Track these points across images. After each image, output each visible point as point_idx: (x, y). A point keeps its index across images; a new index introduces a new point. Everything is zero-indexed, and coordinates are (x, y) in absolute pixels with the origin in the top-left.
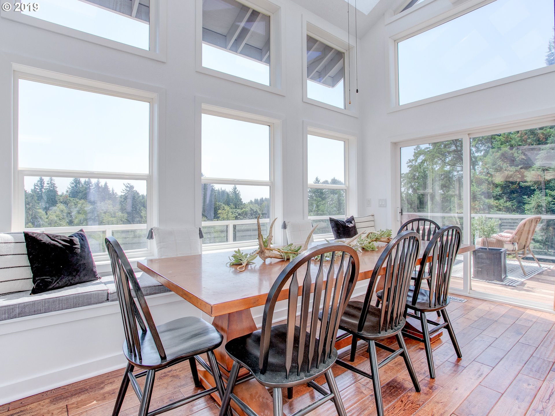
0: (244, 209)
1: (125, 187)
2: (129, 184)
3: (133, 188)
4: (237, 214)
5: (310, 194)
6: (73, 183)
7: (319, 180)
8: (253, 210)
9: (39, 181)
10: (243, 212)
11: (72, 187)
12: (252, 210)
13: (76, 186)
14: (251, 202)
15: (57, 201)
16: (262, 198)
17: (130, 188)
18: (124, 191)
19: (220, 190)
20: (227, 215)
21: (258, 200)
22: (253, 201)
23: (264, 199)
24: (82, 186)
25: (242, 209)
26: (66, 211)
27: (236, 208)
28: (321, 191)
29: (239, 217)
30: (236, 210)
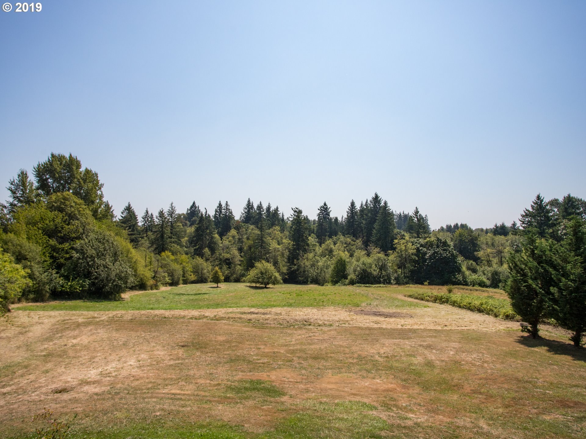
0: (428, 239)
1: (293, 212)
2: (297, 208)
3: (302, 212)
4: (419, 245)
5: (527, 219)
6: (246, 208)
7: (542, 198)
8: (441, 240)
9: (218, 207)
10: (427, 242)
11: (245, 212)
12: (438, 239)
13: (249, 211)
14: (442, 229)
15: (231, 227)
16: (457, 224)
17: (298, 213)
18: (292, 216)
19: (402, 214)
20: (405, 246)
21: (451, 226)
22: (445, 227)
23: (459, 224)
24: (255, 211)
25: (425, 238)
26: (237, 237)
27: (418, 237)
28: (546, 214)
29: (422, 249)
30: (418, 240)
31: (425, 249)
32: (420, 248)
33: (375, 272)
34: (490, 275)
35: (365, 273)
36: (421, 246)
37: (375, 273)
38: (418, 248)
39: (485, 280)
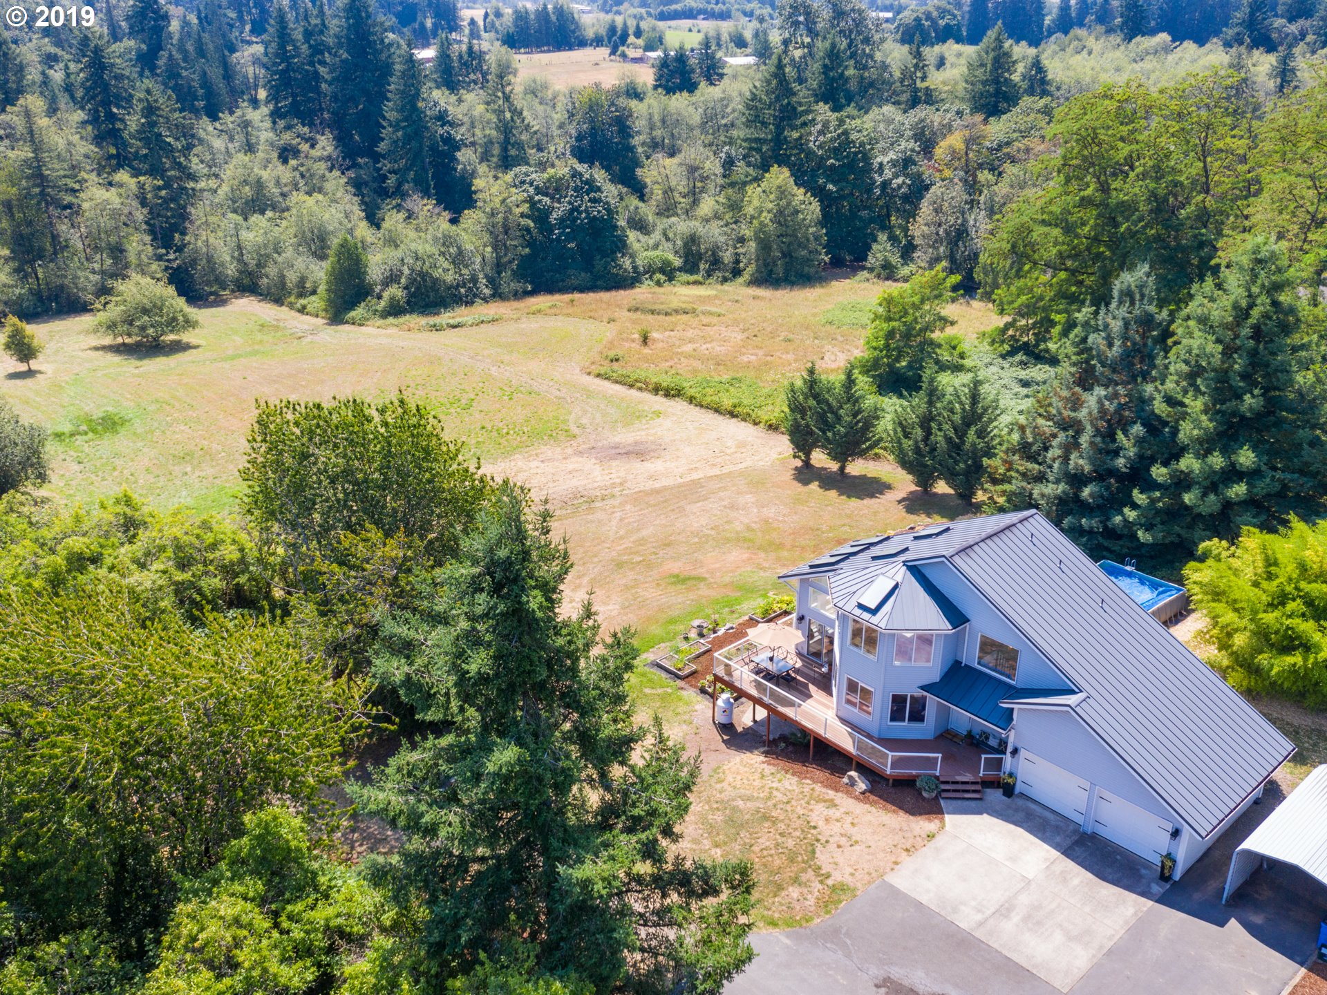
31: (547, 200)
32: (537, 198)
33: (446, 274)
34: (679, 243)
35: (425, 281)
36: (538, 190)
37: (450, 278)
38: (531, 198)
39: (671, 257)
